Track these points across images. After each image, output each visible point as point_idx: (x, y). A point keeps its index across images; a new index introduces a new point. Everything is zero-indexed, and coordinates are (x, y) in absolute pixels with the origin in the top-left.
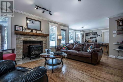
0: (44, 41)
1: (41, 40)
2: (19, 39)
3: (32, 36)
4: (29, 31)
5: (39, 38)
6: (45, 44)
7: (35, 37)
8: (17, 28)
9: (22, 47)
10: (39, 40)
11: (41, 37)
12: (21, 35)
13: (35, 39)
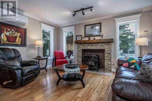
0: (106, 50)
1: (102, 48)
2: (79, 48)
3: (90, 44)
4: (87, 39)
5: (99, 46)
6: (107, 53)
7: (94, 45)
8: (78, 38)
9: (81, 56)
10: (98, 48)
11: (101, 44)
12: (81, 44)
13: (93, 48)
